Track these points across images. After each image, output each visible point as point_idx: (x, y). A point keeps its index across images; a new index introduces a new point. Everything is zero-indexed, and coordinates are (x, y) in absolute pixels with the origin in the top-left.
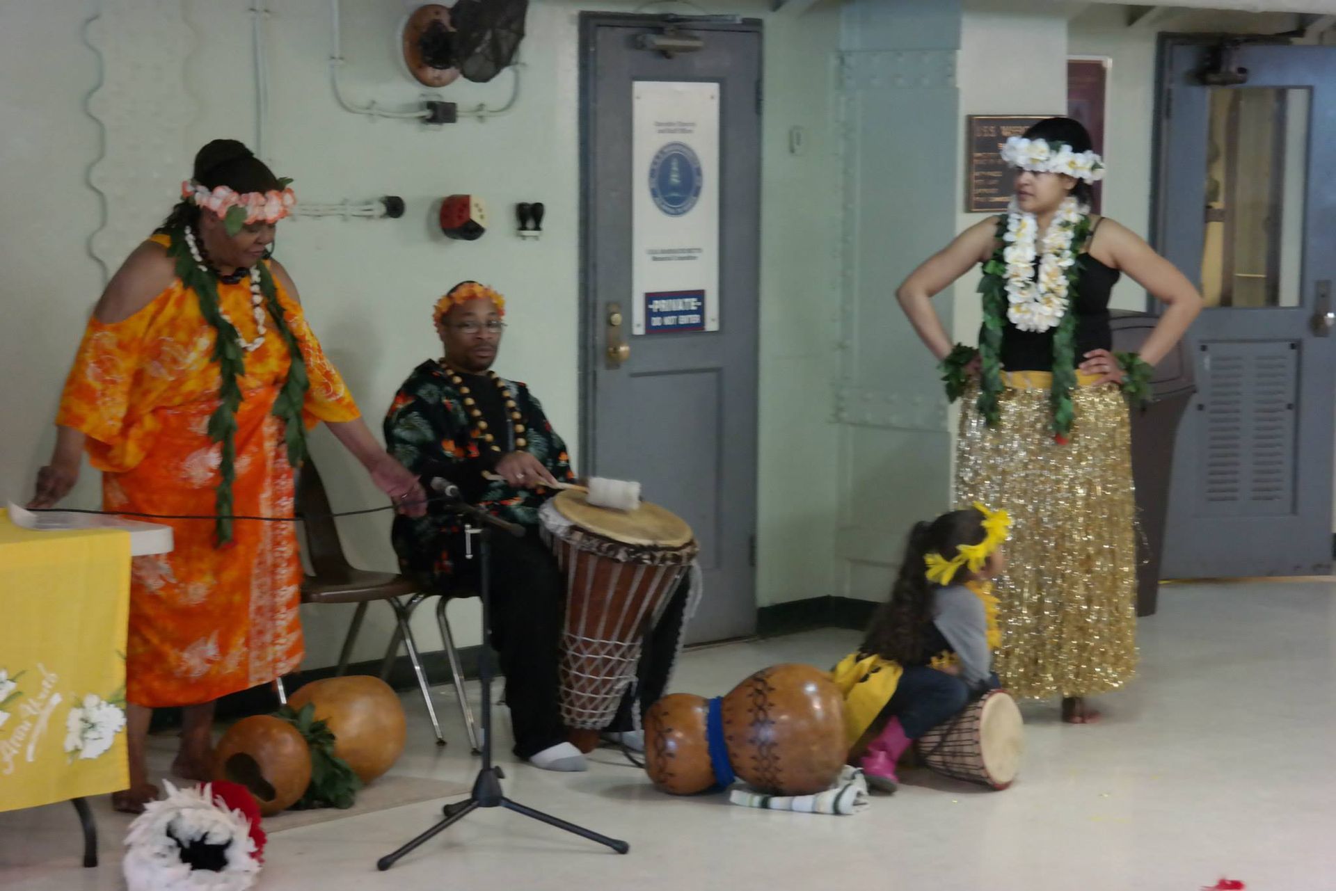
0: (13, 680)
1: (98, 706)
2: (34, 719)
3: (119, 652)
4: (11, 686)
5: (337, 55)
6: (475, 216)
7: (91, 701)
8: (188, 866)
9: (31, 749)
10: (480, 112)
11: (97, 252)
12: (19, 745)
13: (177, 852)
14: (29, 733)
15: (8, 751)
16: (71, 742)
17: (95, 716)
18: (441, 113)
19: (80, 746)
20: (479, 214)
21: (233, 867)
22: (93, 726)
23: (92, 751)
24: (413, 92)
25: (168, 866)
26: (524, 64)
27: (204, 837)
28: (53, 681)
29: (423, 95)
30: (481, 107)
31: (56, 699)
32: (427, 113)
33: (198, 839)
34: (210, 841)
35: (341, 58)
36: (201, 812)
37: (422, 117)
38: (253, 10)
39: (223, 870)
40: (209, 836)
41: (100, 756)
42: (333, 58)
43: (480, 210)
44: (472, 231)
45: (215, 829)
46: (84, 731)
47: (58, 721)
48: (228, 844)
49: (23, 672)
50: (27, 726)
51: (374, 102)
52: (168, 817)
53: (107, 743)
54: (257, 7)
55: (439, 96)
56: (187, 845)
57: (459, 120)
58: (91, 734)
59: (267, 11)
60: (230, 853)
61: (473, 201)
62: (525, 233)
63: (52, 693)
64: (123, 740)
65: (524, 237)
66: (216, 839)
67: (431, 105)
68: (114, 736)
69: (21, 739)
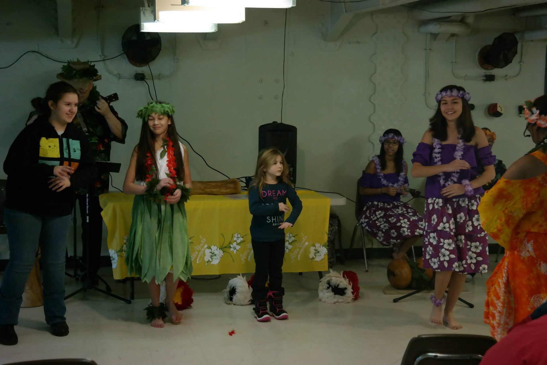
0: (294, 237)
1: (320, 247)
2: (300, 248)
3: (326, 233)
4: (293, 238)
5: (454, 62)
6: (499, 109)
7: (317, 245)
8: (333, 293)
9: (299, 256)
10: (506, 77)
11: (372, 120)
12: (295, 255)
13: (331, 289)
14: (299, 252)
15: (293, 256)
16: (311, 255)
17: (319, 249)
18: (490, 78)
19: (314, 257)
20: (501, 109)
21: (347, 295)
22: (318, 252)
23: (318, 259)
24: (482, 72)
25: (327, 292)
26: (523, 62)
27: (338, 285)
28: (306, 238)
29: (485, 73)
30: (506, 76)
31: (307, 243)
32: (485, 78)
33: (336, 286)
34: (340, 287)
35: (455, 62)
36: (338, 279)
37: (483, 79)
38: (426, 49)
39: (344, 296)
40: (339, 285)
41: (320, 261)
42: (452, 62)
43: (501, 108)
44: (498, 114)
45: (341, 284)
46: (315, 253)
47: (307, 250)
48: (346, 289)
49: (297, 235)
50: (298, 250)
51: (466, 75)
52: (328, 279)
53: (322, 257)
54: (427, 49)
55: (491, 73)
56: (334, 287)
57: (495, 80)
58: (318, 254)
59: (430, 49)
60: (346, 291)
61: (498, 105)
62: (521, 115)
63: (306, 241)
64: (327, 257)
65: (520, 116)
66: (342, 286)
67: (486, 76)
68: (324, 256)
69: (296, 253)
